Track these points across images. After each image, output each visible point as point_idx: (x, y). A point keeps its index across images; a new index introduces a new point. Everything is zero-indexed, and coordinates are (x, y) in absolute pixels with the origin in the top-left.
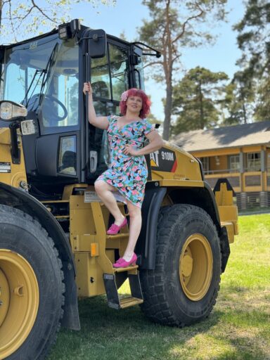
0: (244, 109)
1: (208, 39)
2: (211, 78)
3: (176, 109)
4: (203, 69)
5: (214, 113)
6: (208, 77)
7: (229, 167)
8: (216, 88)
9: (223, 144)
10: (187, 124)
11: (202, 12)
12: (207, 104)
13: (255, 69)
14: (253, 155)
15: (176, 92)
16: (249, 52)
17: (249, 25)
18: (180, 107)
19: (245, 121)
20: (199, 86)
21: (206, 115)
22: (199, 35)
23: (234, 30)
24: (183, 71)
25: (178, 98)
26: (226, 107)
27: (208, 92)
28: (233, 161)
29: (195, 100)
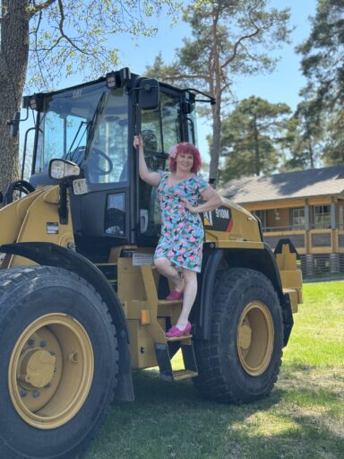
0: (310, 149)
1: (265, 63)
2: (268, 111)
3: (225, 150)
4: (259, 100)
5: (272, 154)
6: (265, 109)
7: (291, 223)
8: (275, 123)
9: (284, 194)
10: (239, 168)
11: (258, 30)
12: (264, 143)
13: (324, 101)
14: (321, 209)
15: (225, 128)
16: (316, 79)
17: (316, 47)
18: (230, 146)
19: (312, 165)
20: (254, 121)
21: (263, 157)
22: (253, 59)
23: (298, 52)
24: (234, 102)
25: (227, 136)
26: (287, 146)
27: (265, 128)
28: (296, 216)
29: (249, 139)
